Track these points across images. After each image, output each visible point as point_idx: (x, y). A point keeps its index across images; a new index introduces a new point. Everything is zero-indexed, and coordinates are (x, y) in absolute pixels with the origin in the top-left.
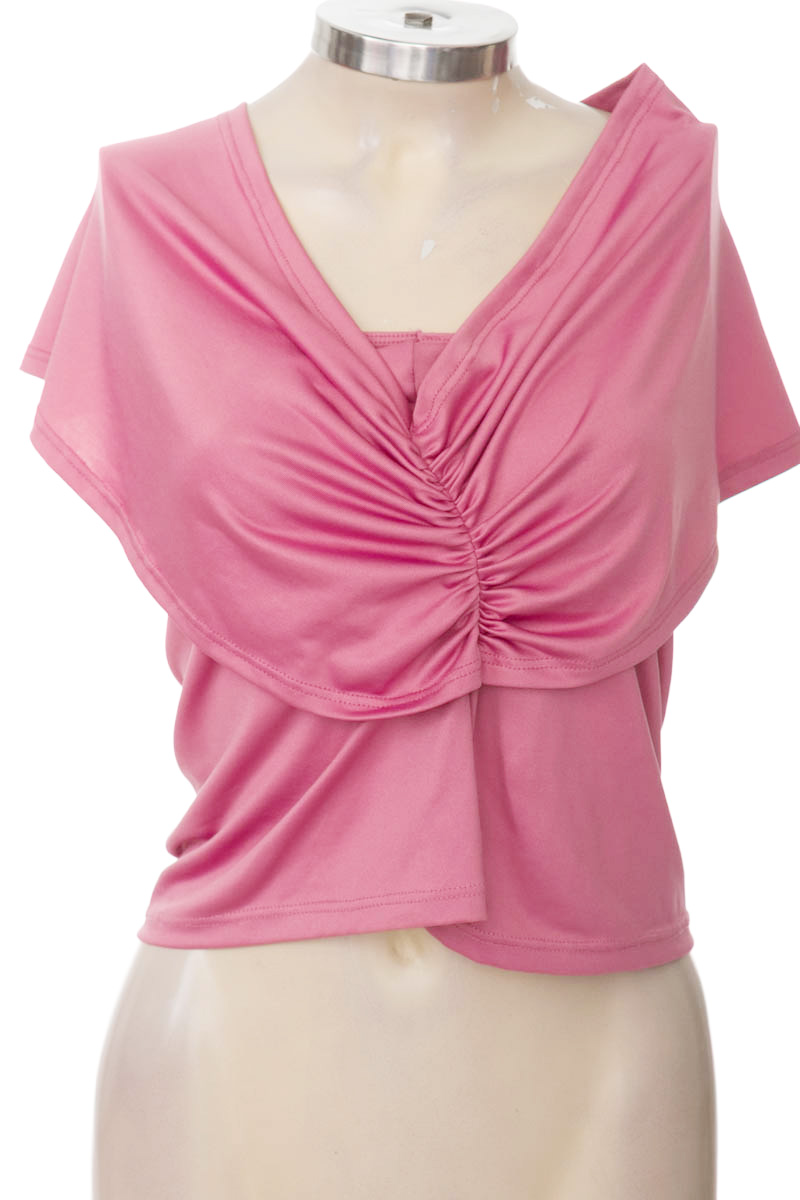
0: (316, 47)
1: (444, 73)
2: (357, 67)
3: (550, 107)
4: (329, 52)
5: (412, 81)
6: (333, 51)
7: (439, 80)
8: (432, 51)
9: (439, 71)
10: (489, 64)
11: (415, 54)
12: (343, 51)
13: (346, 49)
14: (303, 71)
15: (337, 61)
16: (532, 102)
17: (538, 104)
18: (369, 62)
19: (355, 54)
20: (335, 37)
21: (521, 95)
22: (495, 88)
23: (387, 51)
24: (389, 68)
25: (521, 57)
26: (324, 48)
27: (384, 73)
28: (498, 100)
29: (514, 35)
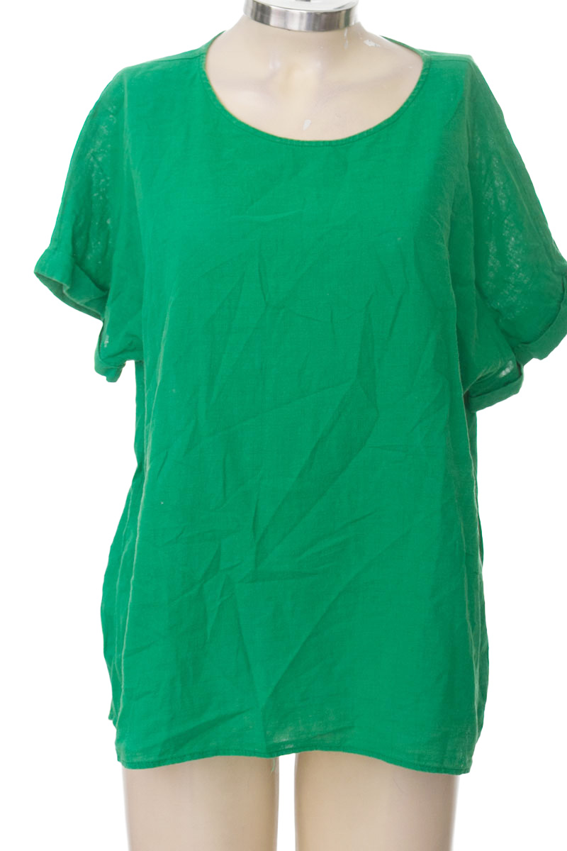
0: (246, 12)
1: (317, 27)
2: (267, 23)
3: (377, 45)
4: (252, 14)
5: (300, 31)
6: (254, 14)
7: (314, 30)
8: (310, 14)
9: (314, 25)
10: (342, 22)
11: (302, 15)
12: (259, 14)
13: (261, 14)
14: (239, 25)
15: (255, 19)
16: (367, 42)
17: (370, 43)
18: (274, 20)
19: (266, 16)
20: (255, 5)
21: (361, 38)
22: (345, 35)
23: (284, 14)
24: (285, 23)
25: (361, 17)
26: (249, 11)
27: (283, 26)
28: (347, 42)
29: (356, 5)
